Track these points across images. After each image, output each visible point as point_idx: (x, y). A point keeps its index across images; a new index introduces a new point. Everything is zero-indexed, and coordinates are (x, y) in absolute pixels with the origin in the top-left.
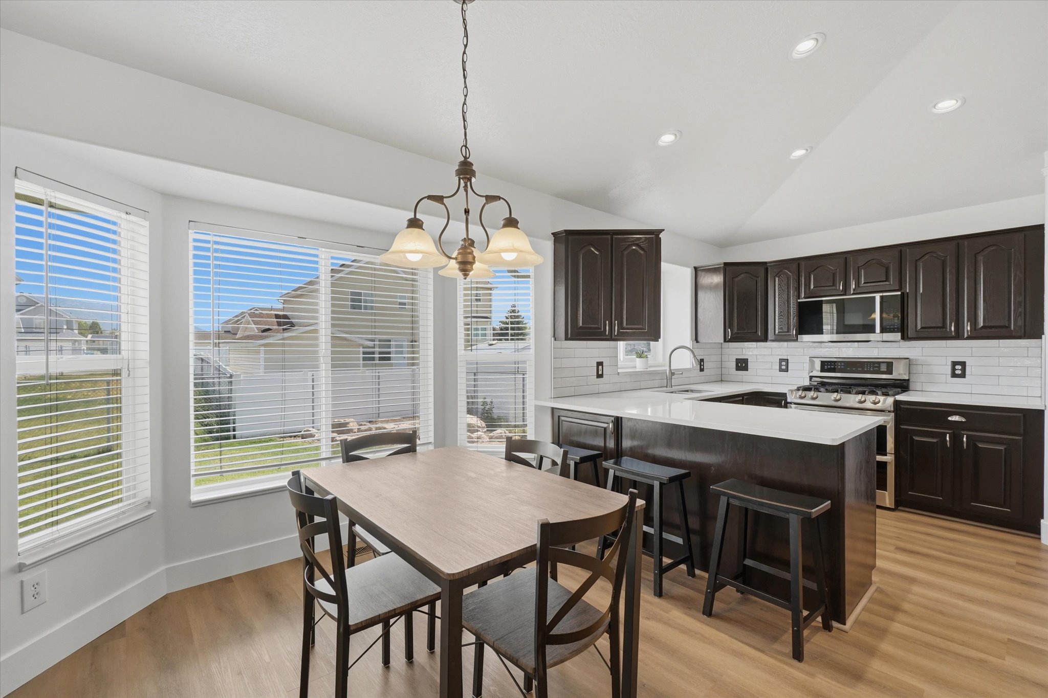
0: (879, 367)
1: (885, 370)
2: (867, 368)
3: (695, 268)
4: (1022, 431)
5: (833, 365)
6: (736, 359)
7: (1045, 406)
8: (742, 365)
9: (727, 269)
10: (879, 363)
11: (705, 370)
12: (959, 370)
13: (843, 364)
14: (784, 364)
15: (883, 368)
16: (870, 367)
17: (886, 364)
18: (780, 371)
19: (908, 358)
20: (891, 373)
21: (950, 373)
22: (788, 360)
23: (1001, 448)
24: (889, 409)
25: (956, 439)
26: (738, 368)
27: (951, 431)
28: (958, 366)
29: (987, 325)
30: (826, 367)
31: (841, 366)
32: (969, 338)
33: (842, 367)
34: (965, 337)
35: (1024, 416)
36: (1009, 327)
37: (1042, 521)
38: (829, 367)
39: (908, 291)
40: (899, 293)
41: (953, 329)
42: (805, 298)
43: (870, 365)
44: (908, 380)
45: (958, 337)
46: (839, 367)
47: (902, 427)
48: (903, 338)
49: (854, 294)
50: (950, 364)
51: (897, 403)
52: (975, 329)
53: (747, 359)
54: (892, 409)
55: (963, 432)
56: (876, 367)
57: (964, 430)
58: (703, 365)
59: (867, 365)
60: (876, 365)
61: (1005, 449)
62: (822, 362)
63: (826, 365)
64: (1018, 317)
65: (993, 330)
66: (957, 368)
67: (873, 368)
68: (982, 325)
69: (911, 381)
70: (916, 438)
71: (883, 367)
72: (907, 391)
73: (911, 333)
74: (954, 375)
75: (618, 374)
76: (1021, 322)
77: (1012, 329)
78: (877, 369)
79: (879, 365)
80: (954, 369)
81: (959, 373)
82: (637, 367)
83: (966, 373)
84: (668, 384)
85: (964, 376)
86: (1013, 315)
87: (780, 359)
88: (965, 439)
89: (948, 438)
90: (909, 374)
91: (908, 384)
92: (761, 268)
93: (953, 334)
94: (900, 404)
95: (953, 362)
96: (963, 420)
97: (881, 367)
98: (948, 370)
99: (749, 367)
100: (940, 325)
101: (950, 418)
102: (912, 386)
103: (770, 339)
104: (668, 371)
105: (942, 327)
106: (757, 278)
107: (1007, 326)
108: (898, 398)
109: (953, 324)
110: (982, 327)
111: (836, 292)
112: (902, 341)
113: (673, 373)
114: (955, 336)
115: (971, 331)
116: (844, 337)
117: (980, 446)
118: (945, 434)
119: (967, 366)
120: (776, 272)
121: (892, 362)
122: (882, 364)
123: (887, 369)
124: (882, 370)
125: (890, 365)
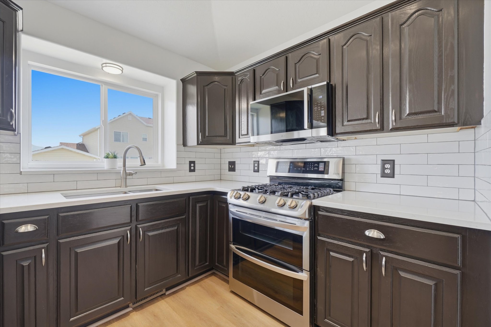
0: (318, 167)
1: (323, 170)
2: (309, 168)
3: (183, 80)
6: (229, 162)
8: (232, 166)
9: (199, 78)
10: (318, 163)
11: (196, 170)
12: (388, 169)
14: (256, 167)
15: (322, 168)
18: (254, 172)
19: (341, 158)
20: (328, 173)
21: (380, 173)
22: (259, 161)
24: (304, 216)
25: (374, 260)
26: (230, 170)
27: (367, 250)
28: (387, 165)
29: (413, 112)
32: (395, 129)
34: (390, 128)
36: (439, 111)
39: (335, 83)
40: (325, 83)
41: (377, 121)
43: (312, 164)
44: (342, 180)
45: (383, 130)
47: (320, 238)
48: (332, 132)
49: (290, 91)
50: (379, 162)
51: (314, 209)
52: (400, 118)
53: (234, 162)
54: (307, 217)
55: (382, 253)
56: (316, 167)
57: (384, 251)
58: (194, 166)
59: (309, 165)
60: (316, 165)
64: (450, 97)
65: (421, 116)
66: (386, 167)
67: (314, 168)
68: (408, 112)
69: (345, 181)
70: (332, 254)
72: (342, 191)
73: (339, 129)
74: (384, 175)
75: (21, 173)
76: (454, 104)
77: (443, 114)
78: (316, 168)
79: (319, 164)
80: (383, 168)
81: (389, 172)
82: (105, 168)
83: (396, 173)
84: (123, 184)
85: (392, 175)
86: (444, 95)
87: (254, 161)
88: (384, 263)
89: (364, 259)
90: (343, 173)
91: (343, 184)
92: (230, 78)
93: (378, 126)
94: (319, 211)
95: (382, 160)
96: (382, 236)
97: (320, 167)
98: (378, 169)
99: (236, 169)
100: (365, 116)
101: (367, 233)
102: (347, 185)
103: (237, 142)
104: (122, 171)
105: (367, 118)
106: (226, 87)
107: (437, 110)
108: (317, 202)
109: (377, 115)
110: (409, 115)
111: (279, 92)
112: (330, 138)
113: (128, 173)
114: (379, 128)
115: (396, 121)
116: (282, 136)
117: (402, 275)
118: (362, 253)
119: (395, 165)
120: (239, 80)
121: (329, 161)
122: (321, 164)
123: (325, 168)
124: (320, 170)
125: (327, 164)
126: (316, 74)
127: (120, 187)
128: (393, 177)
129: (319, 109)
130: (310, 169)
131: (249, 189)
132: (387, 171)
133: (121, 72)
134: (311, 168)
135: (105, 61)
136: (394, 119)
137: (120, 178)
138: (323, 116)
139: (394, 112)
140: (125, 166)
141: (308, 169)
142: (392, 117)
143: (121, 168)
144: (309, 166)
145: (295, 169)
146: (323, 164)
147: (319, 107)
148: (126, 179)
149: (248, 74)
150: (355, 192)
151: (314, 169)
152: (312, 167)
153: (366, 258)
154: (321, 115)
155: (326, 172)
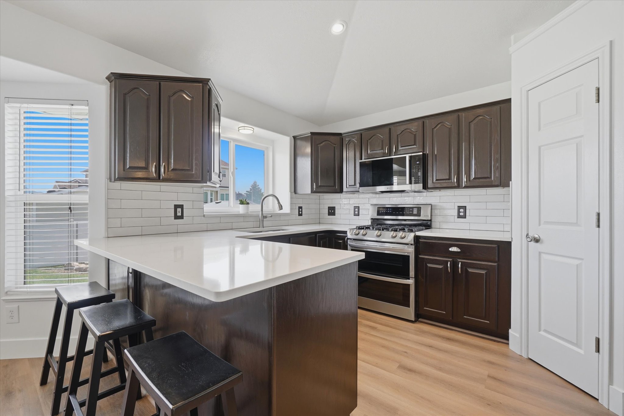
0: (412, 211)
1: (416, 213)
3: (295, 137)
4: (497, 259)
6: (328, 207)
7: (512, 238)
8: (331, 211)
9: (313, 137)
10: (412, 208)
11: (303, 215)
12: (462, 212)
13: (391, 209)
14: (357, 211)
15: (415, 212)
17: (417, 208)
18: (354, 215)
19: (430, 204)
20: (420, 216)
21: (457, 215)
22: (359, 207)
23: (483, 272)
24: (411, 243)
25: (454, 265)
26: (330, 214)
27: (451, 260)
28: (462, 209)
29: (477, 177)
30: (380, 211)
32: (466, 187)
33: (390, 211)
34: (463, 186)
35: (498, 246)
36: (490, 177)
37: (510, 330)
38: (382, 211)
39: (428, 153)
40: (421, 153)
41: (455, 181)
42: (365, 159)
43: (407, 209)
44: (431, 220)
45: (459, 187)
46: (388, 211)
47: (420, 256)
48: (425, 187)
49: (394, 155)
50: (456, 208)
51: (417, 238)
52: (470, 181)
53: (335, 207)
54: (413, 243)
55: (458, 260)
56: (411, 211)
57: (460, 259)
58: (302, 211)
60: (411, 210)
61: (486, 273)
62: (378, 208)
64: (496, 170)
65: (481, 180)
66: (461, 211)
68: (474, 177)
69: (433, 221)
70: (429, 265)
72: (430, 228)
73: (430, 184)
74: (459, 217)
75: (204, 216)
76: (498, 175)
77: (493, 179)
79: (413, 209)
80: (459, 212)
81: (462, 215)
82: (240, 212)
83: (467, 215)
84: (261, 225)
85: (464, 217)
86: (493, 168)
87: (354, 207)
88: (460, 266)
89: (449, 265)
90: (431, 215)
91: (431, 224)
92: (338, 138)
93: (456, 184)
94: (420, 239)
95: (458, 206)
96: (459, 250)
97: (414, 211)
98: (455, 213)
99: (336, 213)
100: (447, 178)
101: (450, 249)
102: (433, 225)
103: (344, 191)
104: (260, 215)
105: (449, 179)
106: (335, 145)
107: (489, 177)
108: (419, 233)
109: (456, 177)
110: (474, 179)
111: (384, 155)
112: (424, 190)
113: (264, 216)
114: (457, 186)
115: (467, 182)
116: (388, 188)
117: (469, 271)
118: (447, 262)
119: (467, 210)
120: (347, 141)
121: (421, 207)
122: (414, 209)
123: (418, 212)
124: (414, 213)
125: (419, 209)
126: (414, 145)
127: (259, 227)
128: (465, 218)
129: (417, 171)
131: (365, 228)
132: (462, 214)
133: (253, 132)
134: (407, 212)
135: (243, 125)
136: (465, 180)
137: (259, 220)
138: (420, 176)
139: (465, 176)
140: (262, 211)
142: (465, 179)
143: (260, 212)
145: (394, 213)
147: (417, 170)
148: (263, 221)
149: (356, 137)
150: (439, 229)
153: (450, 264)
154: (418, 175)
155: (419, 214)
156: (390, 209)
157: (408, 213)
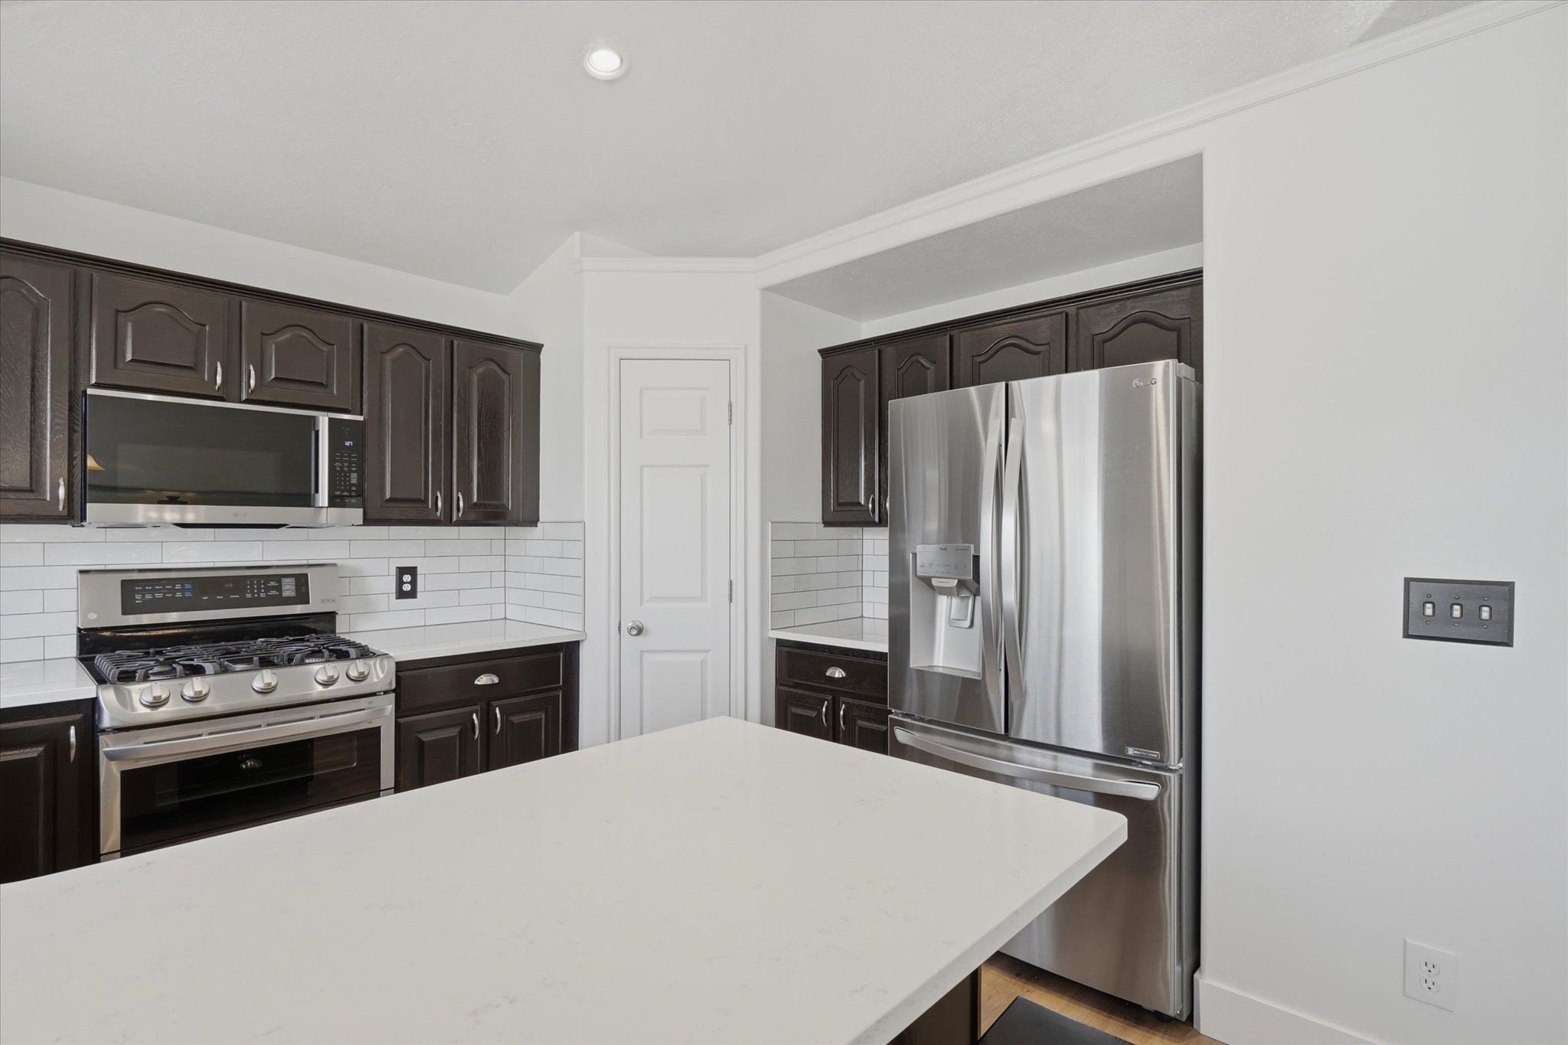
0: (279, 588)
1: (293, 594)
2: (252, 593)
5: (158, 591)
7: (583, 631)
10: (278, 578)
12: (407, 584)
13: (188, 587)
15: (289, 589)
16: (259, 589)
17: (294, 579)
20: (305, 600)
21: (394, 591)
28: (407, 576)
29: (481, 500)
30: (138, 597)
31: (183, 590)
33: (188, 594)
38: (148, 597)
41: (440, 506)
43: (259, 584)
44: (337, 612)
46: (178, 595)
50: (393, 572)
56: (273, 588)
59: (252, 584)
60: (273, 583)
62: (125, 584)
63: (138, 592)
66: (405, 580)
67: (266, 592)
68: (475, 500)
71: (288, 587)
74: (401, 594)
78: (274, 592)
79: (280, 582)
81: (409, 589)
83: (419, 589)
85: (412, 595)
95: (398, 568)
97: (283, 588)
98: (391, 584)
119: (417, 575)
121: (307, 575)
122: (285, 581)
123: (298, 590)
124: (285, 594)
125: (302, 581)
128: (416, 596)
129: (346, 469)
130: (256, 596)
132: (406, 587)
134: (258, 594)
138: (354, 485)
141: (249, 596)
144: (252, 589)
146: (292, 581)
147: (346, 464)
151: (267, 595)
152: (263, 591)
154: (349, 481)
155: (303, 597)
156: (183, 585)
157: (262, 595)
